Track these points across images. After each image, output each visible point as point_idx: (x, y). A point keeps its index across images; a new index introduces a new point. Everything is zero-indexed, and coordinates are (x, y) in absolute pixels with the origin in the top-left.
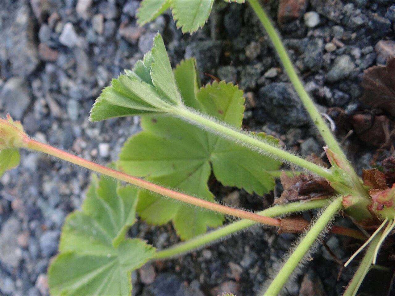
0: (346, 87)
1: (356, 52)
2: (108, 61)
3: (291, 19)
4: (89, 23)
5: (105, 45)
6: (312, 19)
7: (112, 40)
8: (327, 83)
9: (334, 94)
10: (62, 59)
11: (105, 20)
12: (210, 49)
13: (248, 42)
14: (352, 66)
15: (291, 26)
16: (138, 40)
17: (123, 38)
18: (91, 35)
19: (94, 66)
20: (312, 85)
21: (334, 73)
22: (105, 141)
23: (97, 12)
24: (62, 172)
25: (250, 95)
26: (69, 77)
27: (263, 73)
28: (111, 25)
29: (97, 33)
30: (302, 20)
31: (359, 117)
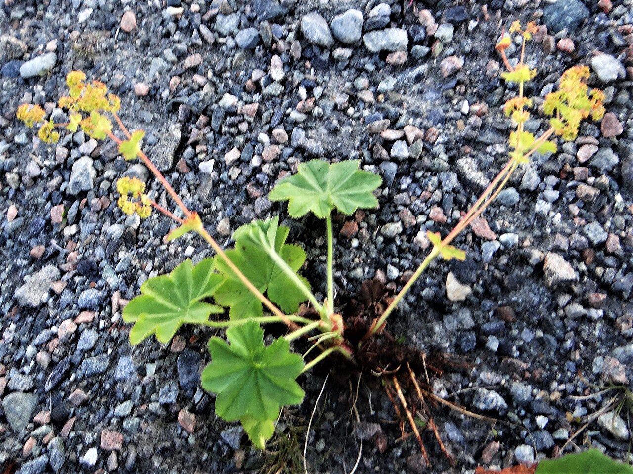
0: (355, 284)
1: (367, 269)
2: (226, 197)
3: (345, 237)
4: (227, 168)
5: (231, 188)
6: (355, 243)
7: (237, 187)
8: (347, 277)
9: (347, 284)
10: (191, 176)
11: (241, 174)
12: (298, 228)
13: (319, 237)
14: (362, 275)
15: (344, 241)
16: (256, 198)
17: (246, 190)
18: (224, 176)
19: (214, 194)
20: (338, 274)
21: (352, 274)
22: (193, 245)
23: (238, 166)
24: (142, 250)
25: (306, 263)
26: (190, 191)
27: (318, 256)
28: (242, 179)
29: (230, 177)
30: (350, 241)
31: (354, 301)
